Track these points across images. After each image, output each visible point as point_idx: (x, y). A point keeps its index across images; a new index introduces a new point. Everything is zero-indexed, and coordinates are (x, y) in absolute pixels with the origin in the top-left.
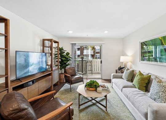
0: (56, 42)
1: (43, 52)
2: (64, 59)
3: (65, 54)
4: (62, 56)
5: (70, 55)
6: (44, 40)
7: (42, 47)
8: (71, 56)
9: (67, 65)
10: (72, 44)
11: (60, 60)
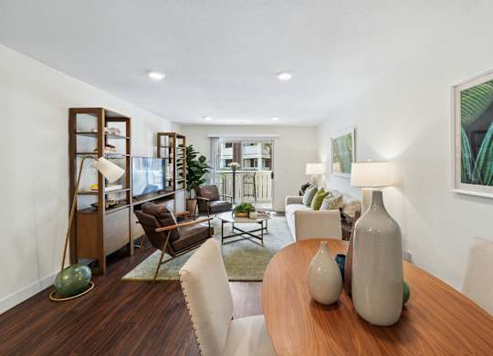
0: (179, 137)
1: (159, 156)
2: (194, 169)
3: (196, 159)
4: (190, 164)
5: (206, 162)
6: (159, 135)
7: (156, 148)
8: (208, 164)
9: (201, 182)
10: (211, 138)
11: (187, 172)
